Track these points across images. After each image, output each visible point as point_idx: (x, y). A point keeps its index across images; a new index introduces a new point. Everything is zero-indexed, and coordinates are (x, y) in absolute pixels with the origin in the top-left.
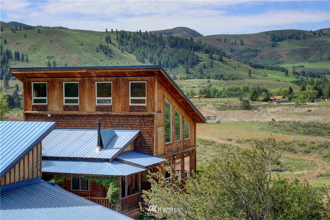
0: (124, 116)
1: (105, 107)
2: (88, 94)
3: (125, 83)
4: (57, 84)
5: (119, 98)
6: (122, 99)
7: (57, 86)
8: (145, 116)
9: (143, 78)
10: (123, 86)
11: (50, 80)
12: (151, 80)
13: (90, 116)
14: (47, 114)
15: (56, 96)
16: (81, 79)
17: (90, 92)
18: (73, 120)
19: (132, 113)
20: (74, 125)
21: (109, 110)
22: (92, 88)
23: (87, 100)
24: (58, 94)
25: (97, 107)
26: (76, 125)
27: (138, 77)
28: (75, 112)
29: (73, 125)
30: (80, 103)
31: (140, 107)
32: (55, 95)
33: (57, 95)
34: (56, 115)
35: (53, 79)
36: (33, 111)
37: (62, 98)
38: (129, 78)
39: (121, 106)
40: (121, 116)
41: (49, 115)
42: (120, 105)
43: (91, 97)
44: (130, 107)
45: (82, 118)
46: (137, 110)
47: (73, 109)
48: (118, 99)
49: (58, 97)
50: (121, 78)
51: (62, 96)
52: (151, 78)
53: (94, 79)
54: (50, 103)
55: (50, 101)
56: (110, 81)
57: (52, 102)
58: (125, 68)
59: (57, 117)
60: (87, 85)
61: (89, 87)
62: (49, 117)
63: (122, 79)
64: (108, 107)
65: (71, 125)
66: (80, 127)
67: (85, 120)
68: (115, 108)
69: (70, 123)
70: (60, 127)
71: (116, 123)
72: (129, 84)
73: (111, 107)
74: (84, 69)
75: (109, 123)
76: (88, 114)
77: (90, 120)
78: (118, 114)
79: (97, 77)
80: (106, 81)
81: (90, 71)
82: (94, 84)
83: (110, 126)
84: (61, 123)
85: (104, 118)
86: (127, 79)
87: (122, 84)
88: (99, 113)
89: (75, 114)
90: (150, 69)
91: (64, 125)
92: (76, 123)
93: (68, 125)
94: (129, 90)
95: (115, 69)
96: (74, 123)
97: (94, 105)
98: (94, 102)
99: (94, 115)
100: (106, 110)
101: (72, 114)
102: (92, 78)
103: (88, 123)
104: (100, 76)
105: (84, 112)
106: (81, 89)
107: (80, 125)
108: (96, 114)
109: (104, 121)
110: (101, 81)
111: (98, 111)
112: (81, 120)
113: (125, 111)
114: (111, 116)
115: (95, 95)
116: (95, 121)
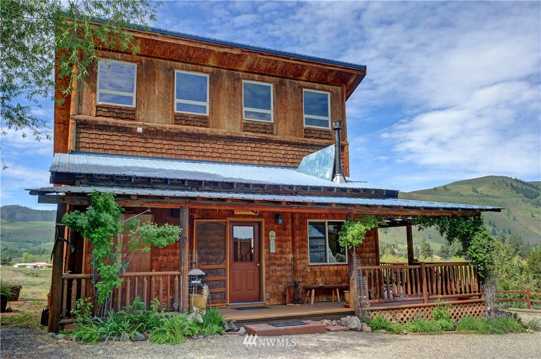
0: (294, 144)
1: (261, 125)
2: (227, 98)
3: (294, 89)
4: (161, 72)
5: (286, 113)
6: (291, 115)
7: (161, 75)
9: (324, 87)
10: (291, 93)
11: (144, 61)
12: (337, 92)
13: (232, 139)
14: (135, 127)
15: (157, 94)
16: (213, 71)
17: (232, 96)
18: (194, 145)
19: (310, 141)
20: (197, 154)
21: (268, 131)
22: (235, 90)
23: (225, 110)
24: (162, 90)
25: (246, 124)
26: (202, 154)
27: (317, 85)
28: (202, 129)
29: (193, 153)
30: (211, 113)
31: (321, 131)
32: (154, 90)
33: (160, 92)
34: (158, 130)
35: (152, 60)
36: (97, 116)
37: (171, 99)
38: (301, 82)
39: (289, 127)
40: (290, 144)
41: (140, 130)
42: (288, 125)
43: (233, 105)
44: (305, 129)
45: (214, 141)
46: (317, 136)
47: (196, 123)
48: (284, 115)
49: (161, 95)
50: (288, 80)
51: (171, 96)
52: (336, 89)
53: (238, 75)
54: (142, 106)
55: (143, 101)
56: (270, 83)
57: (148, 105)
58: (312, 61)
59: (157, 135)
60: (226, 82)
61: (228, 86)
62: (139, 134)
63: (291, 83)
64: (265, 126)
65: (189, 153)
66: (210, 159)
67: (221, 146)
68: (280, 129)
69: (187, 148)
70: (165, 156)
71: (281, 156)
72: (302, 93)
73: (273, 127)
74: (237, 48)
75: (268, 155)
76: (228, 134)
77: (232, 147)
78: (286, 140)
79: (245, 71)
80: (263, 81)
81: (247, 54)
82: (240, 84)
83: (270, 159)
84: (166, 147)
85: (258, 145)
86: (299, 84)
87: (289, 92)
88: (250, 135)
89: (201, 132)
90: (350, 69)
91: (173, 151)
92: (200, 149)
93: (183, 152)
94: (302, 101)
95: (294, 60)
96: (197, 149)
97: (240, 120)
98: (240, 115)
99: (240, 137)
100: (263, 130)
101: (196, 131)
102: (236, 72)
103: (226, 152)
104: (251, 71)
105: (220, 130)
106: (212, 88)
107: (209, 154)
108: (244, 136)
109: (258, 149)
110: (254, 80)
111: (248, 131)
112: (212, 146)
113: (295, 135)
114: (271, 142)
115: (241, 102)
116: (241, 148)
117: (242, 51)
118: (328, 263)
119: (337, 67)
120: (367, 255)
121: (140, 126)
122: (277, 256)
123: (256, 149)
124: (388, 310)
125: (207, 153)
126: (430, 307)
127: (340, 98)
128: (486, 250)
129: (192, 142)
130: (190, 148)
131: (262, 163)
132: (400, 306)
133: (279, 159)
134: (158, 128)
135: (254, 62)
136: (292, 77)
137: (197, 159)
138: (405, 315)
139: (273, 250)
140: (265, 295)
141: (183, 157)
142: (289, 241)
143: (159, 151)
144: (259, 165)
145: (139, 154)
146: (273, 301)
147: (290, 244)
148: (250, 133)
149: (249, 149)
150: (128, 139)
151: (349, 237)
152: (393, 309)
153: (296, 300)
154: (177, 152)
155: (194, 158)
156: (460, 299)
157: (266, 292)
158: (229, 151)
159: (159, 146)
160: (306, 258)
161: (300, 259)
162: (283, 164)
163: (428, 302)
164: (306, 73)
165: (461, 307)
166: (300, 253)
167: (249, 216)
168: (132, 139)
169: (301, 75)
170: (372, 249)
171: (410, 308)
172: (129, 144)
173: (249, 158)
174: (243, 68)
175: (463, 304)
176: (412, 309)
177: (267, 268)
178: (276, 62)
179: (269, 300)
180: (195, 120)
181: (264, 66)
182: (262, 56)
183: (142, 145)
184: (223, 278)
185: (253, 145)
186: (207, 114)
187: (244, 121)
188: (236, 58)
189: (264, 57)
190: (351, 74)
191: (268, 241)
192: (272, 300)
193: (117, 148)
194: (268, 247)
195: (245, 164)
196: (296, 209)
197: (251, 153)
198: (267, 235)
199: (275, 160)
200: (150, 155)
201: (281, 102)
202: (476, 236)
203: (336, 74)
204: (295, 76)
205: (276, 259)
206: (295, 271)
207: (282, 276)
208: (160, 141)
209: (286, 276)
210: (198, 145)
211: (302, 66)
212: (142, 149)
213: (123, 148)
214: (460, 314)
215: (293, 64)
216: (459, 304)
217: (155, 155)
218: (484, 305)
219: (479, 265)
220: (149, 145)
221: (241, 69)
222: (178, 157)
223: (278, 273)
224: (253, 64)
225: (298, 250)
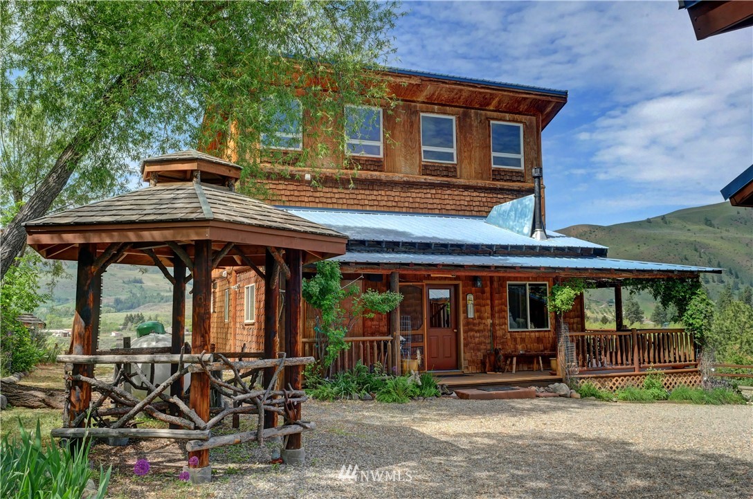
0: (481, 189)
1: (442, 167)
2: (403, 136)
3: (480, 121)
5: (471, 151)
6: (477, 154)
8: (522, 191)
9: (516, 118)
10: (477, 127)
12: (531, 123)
13: (409, 184)
14: (303, 174)
17: (409, 134)
18: (367, 192)
19: (499, 184)
20: (371, 203)
21: (450, 174)
22: (412, 126)
23: (401, 151)
25: (425, 166)
26: (376, 203)
27: (507, 115)
28: (376, 174)
29: (367, 202)
30: (386, 154)
31: (512, 172)
34: (327, 176)
36: (261, 162)
38: (489, 113)
39: (475, 168)
40: (476, 188)
41: (308, 177)
42: (473, 165)
43: (410, 143)
44: (493, 170)
45: (390, 188)
46: (508, 178)
47: (369, 167)
48: (469, 153)
50: (473, 111)
52: (530, 119)
53: (415, 107)
54: (309, 149)
55: (310, 143)
56: (452, 115)
59: (327, 182)
60: (402, 117)
61: (404, 121)
62: (307, 181)
63: (476, 114)
64: (447, 168)
65: (362, 202)
66: (386, 209)
67: (398, 194)
68: (464, 171)
69: (359, 197)
70: (336, 206)
71: (466, 204)
72: (489, 126)
73: (456, 168)
74: (416, 76)
75: (451, 202)
76: (405, 179)
77: (409, 194)
78: (471, 184)
79: (423, 102)
80: (445, 113)
81: (428, 83)
82: (417, 118)
83: (453, 207)
84: (337, 196)
85: (440, 191)
86: (486, 114)
87: (475, 125)
88: (430, 179)
89: (375, 178)
90: (548, 96)
91: (345, 201)
92: (374, 198)
93: (356, 202)
94: (490, 136)
95: (482, 88)
96: (370, 198)
97: (418, 162)
98: (418, 156)
99: (418, 182)
100: (445, 173)
101: (369, 176)
102: (413, 104)
103: (402, 200)
104: (430, 101)
105: (396, 174)
106: (386, 124)
107: (384, 203)
108: (423, 180)
109: (439, 196)
110: (433, 112)
111: (428, 175)
112: (388, 193)
113: (482, 178)
114: (454, 188)
115: (419, 140)
116: (420, 195)
117: (422, 80)
118: (530, 329)
119: (532, 94)
120: (572, 320)
121: (308, 172)
122: (475, 321)
123: (437, 196)
124: (596, 378)
125: (381, 202)
126: (641, 375)
127: (535, 130)
128: (703, 315)
129: (365, 189)
130: (363, 197)
131: (444, 212)
132: (610, 375)
133: (463, 208)
134: (328, 174)
135: (435, 92)
136: (477, 106)
137: (371, 208)
138: (614, 384)
139: (471, 315)
140: (464, 363)
141: (355, 207)
142: (488, 305)
143: (329, 201)
144: (440, 215)
145: (308, 205)
146: (471, 370)
147: (488, 308)
148: (430, 178)
149: (429, 196)
150: (295, 188)
151: (558, 302)
152: (602, 377)
153: (496, 368)
154: (349, 202)
155: (368, 208)
156: (674, 368)
157: (465, 360)
158: (407, 199)
159: (329, 195)
160: (505, 324)
161: (500, 325)
162: (467, 213)
163: (640, 371)
164: (495, 102)
165: (675, 376)
166: (499, 318)
167: (446, 278)
168: (299, 188)
169: (488, 104)
170: (577, 314)
171: (619, 377)
172: (296, 193)
173: (430, 206)
174: (420, 99)
175: (677, 373)
176: (622, 378)
177: (466, 335)
178: (461, 91)
179: (467, 368)
180: (367, 163)
181: (446, 95)
182: (444, 85)
183: (311, 194)
184: (421, 344)
185: (434, 191)
186: (381, 156)
187: (423, 163)
188: (415, 88)
189: (447, 86)
190: (549, 102)
191: (466, 306)
192: (470, 368)
193: (284, 198)
194: (466, 312)
195: (424, 214)
196: (503, 273)
197: (431, 201)
198: (465, 299)
199: (459, 208)
200: (320, 205)
201: (465, 138)
202: (693, 300)
203: (531, 103)
204: (481, 106)
205: (474, 325)
206: (494, 337)
207: (480, 343)
208: (330, 190)
209: (484, 343)
210: (371, 192)
211: (491, 94)
212: (311, 199)
213: (290, 198)
214: (673, 384)
215: (480, 93)
216: (672, 373)
217: (325, 206)
218: (700, 375)
219: (696, 332)
220: (318, 194)
221: (419, 100)
222: (350, 207)
223: (477, 340)
224: (433, 94)
225: (497, 315)
